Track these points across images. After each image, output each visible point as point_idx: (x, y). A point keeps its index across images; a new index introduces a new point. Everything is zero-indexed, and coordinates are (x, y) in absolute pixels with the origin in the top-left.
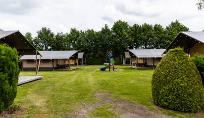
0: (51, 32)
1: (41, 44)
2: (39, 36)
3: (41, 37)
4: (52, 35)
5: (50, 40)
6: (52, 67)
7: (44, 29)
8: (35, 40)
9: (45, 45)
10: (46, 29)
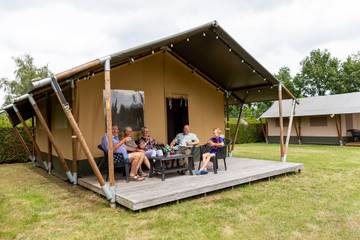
0: (331, 57)
1: (309, 86)
2: (304, 72)
3: (308, 72)
4: (334, 64)
5: (330, 75)
6: (337, 135)
7: (315, 55)
8: (296, 81)
9: (319, 87)
10: (318, 53)
